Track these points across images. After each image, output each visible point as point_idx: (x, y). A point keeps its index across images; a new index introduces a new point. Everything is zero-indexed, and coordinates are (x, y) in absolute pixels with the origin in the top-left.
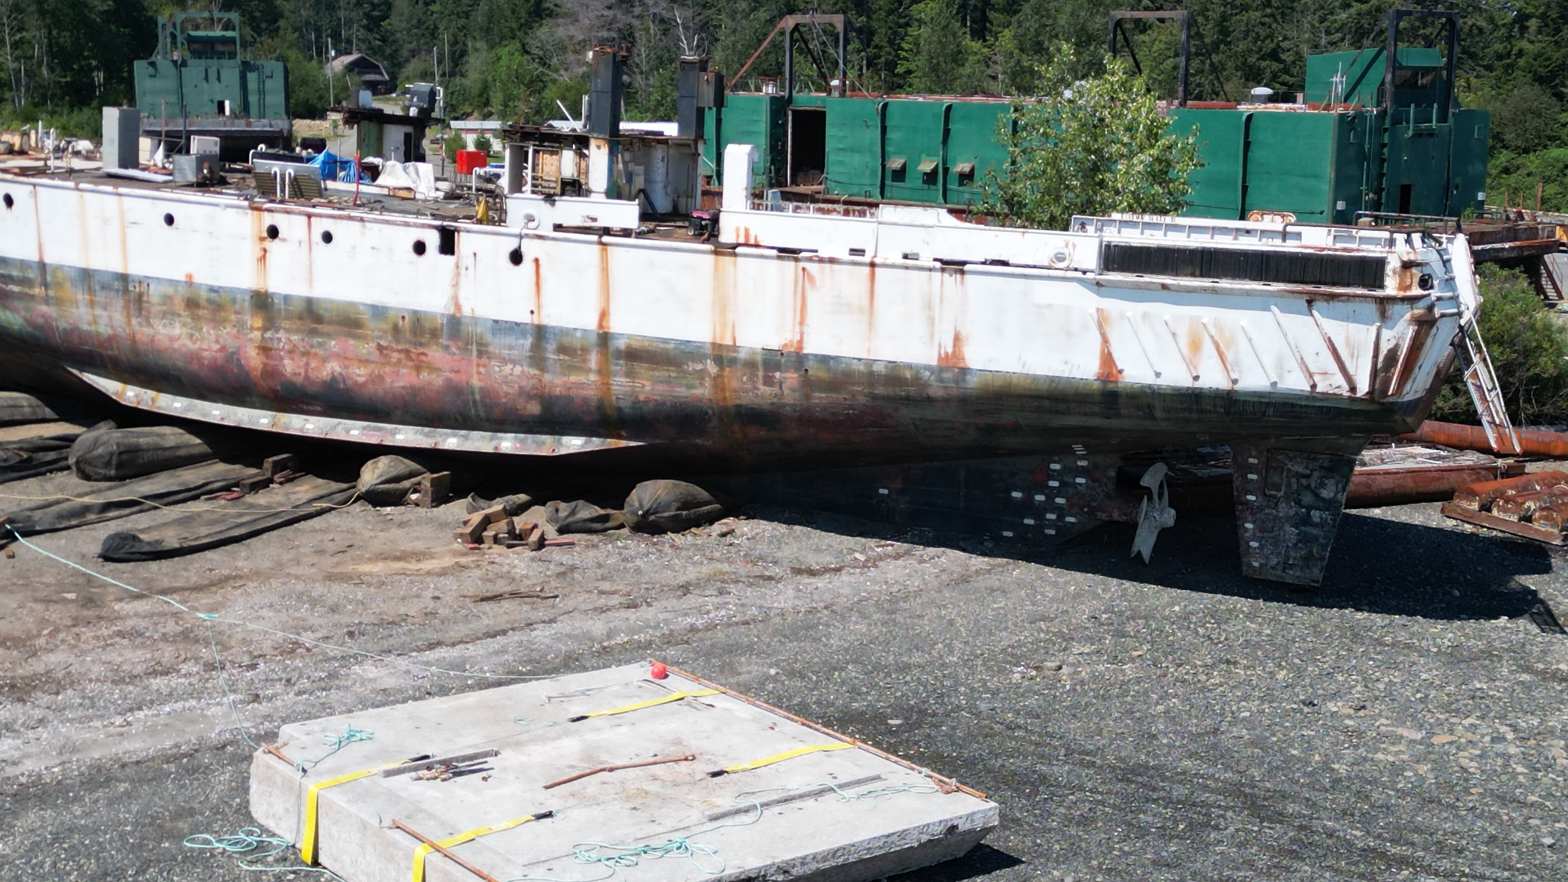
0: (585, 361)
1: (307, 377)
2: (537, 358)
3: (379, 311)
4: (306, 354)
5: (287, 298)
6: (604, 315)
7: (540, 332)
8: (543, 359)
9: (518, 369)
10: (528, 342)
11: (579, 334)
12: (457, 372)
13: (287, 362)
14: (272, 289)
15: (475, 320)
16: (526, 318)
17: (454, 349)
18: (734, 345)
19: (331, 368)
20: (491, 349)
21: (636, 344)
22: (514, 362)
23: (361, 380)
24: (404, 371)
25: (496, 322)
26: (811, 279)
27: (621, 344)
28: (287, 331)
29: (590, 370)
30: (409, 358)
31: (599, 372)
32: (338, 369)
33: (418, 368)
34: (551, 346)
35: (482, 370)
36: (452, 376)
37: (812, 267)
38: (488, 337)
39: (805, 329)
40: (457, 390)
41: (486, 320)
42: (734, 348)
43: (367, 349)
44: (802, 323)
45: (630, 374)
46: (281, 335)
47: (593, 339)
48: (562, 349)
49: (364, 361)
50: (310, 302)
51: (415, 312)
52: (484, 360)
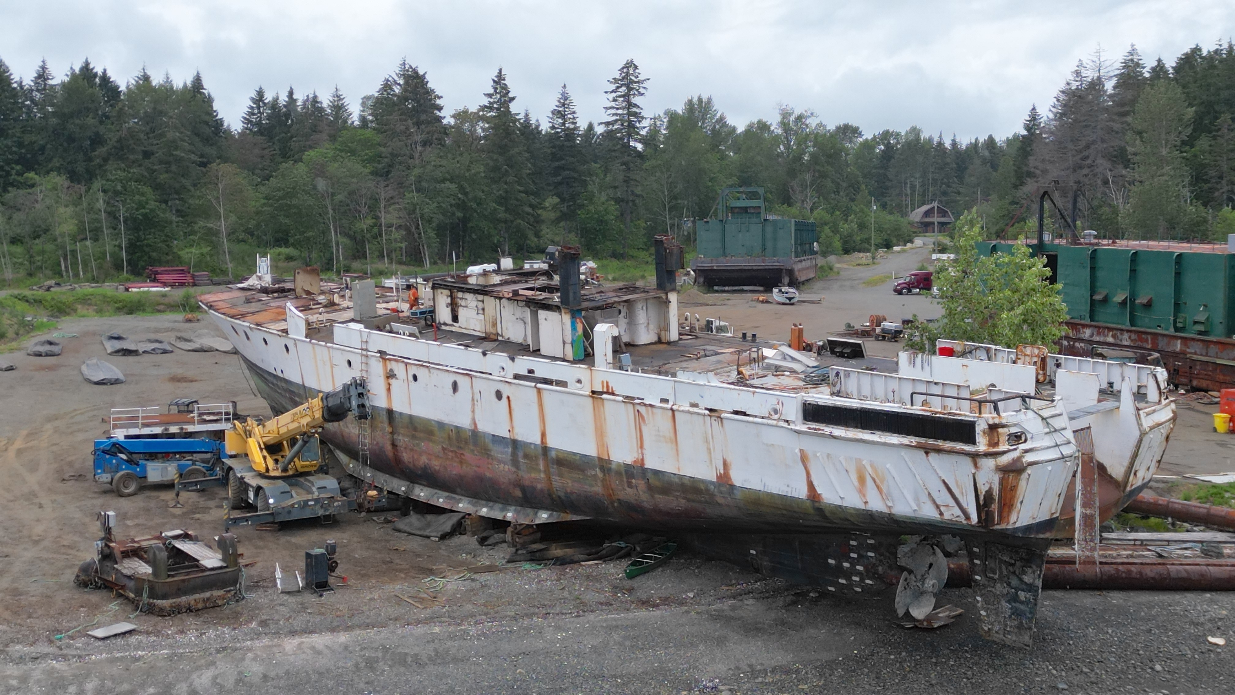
0: (537, 464)
1: (414, 465)
2: (515, 462)
3: (441, 425)
4: (412, 450)
5: (401, 414)
6: (543, 435)
7: (515, 444)
8: (518, 462)
9: (506, 467)
10: (510, 450)
11: (533, 447)
12: (479, 467)
13: (404, 454)
14: (394, 409)
15: (485, 434)
16: (506, 435)
17: (476, 452)
18: (609, 460)
19: (423, 460)
20: (492, 453)
21: (561, 456)
22: (505, 463)
23: (437, 468)
24: (455, 464)
25: (493, 436)
26: (643, 417)
27: (553, 454)
28: (403, 435)
29: (540, 471)
30: (457, 457)
31: (545, 472)
32: (426, 461)
33: (461, 463)
34: (520, 454)
35: (490, 466)
36: (476, 469)
37: (642, 410)
38: (491, 446)
39: (644, 451)
40: (481, 479)
41: (489, 434)
42: (609, 461)
43: (437, 449)
44: (642, 447)
45: (561, 475)
46: (400, 437)
47: (540, 450)
48: (526, 456)
49: (437, 457)
50: (411, 417)
51: (457, 427)
52: (490, 461)
